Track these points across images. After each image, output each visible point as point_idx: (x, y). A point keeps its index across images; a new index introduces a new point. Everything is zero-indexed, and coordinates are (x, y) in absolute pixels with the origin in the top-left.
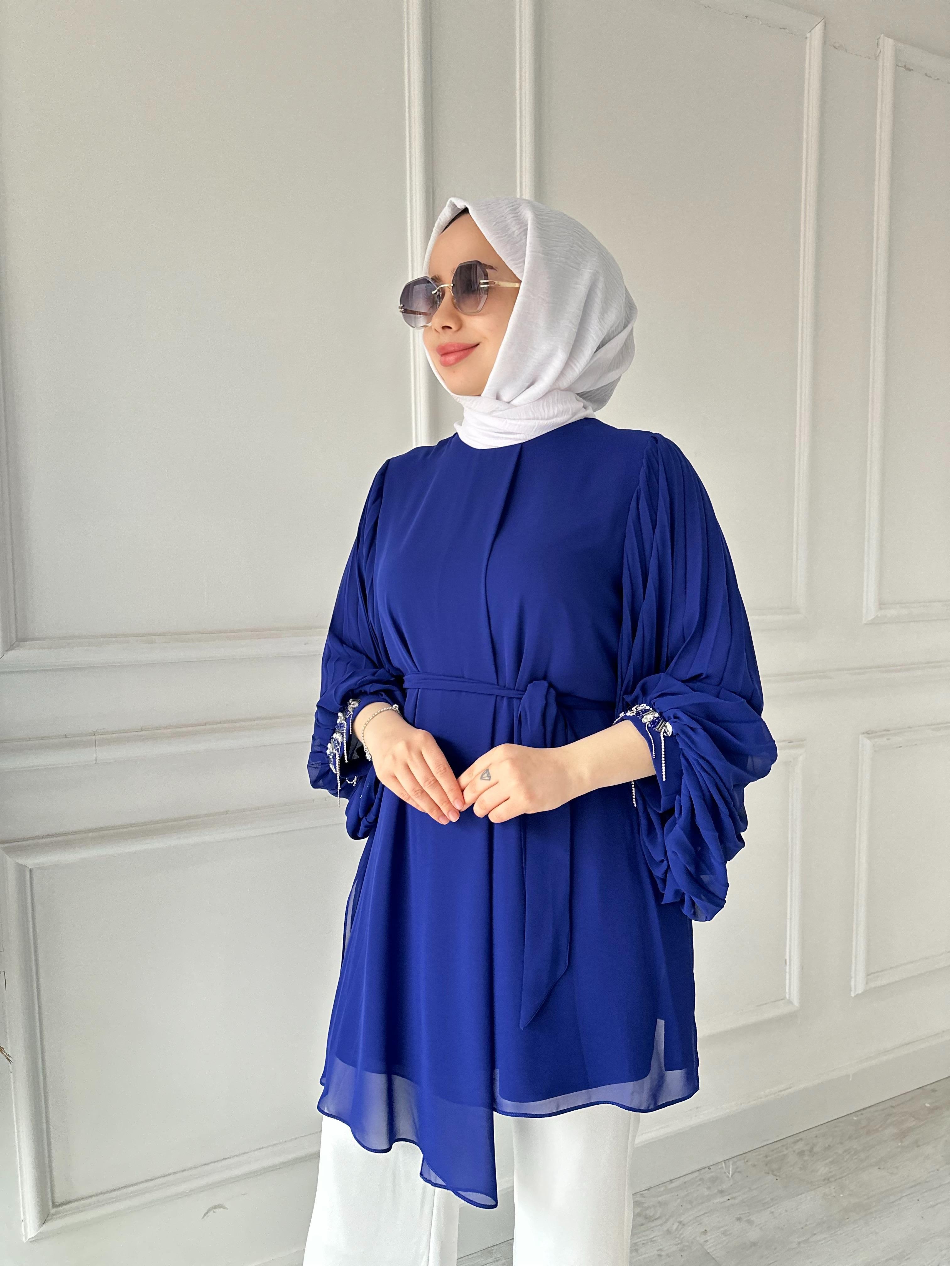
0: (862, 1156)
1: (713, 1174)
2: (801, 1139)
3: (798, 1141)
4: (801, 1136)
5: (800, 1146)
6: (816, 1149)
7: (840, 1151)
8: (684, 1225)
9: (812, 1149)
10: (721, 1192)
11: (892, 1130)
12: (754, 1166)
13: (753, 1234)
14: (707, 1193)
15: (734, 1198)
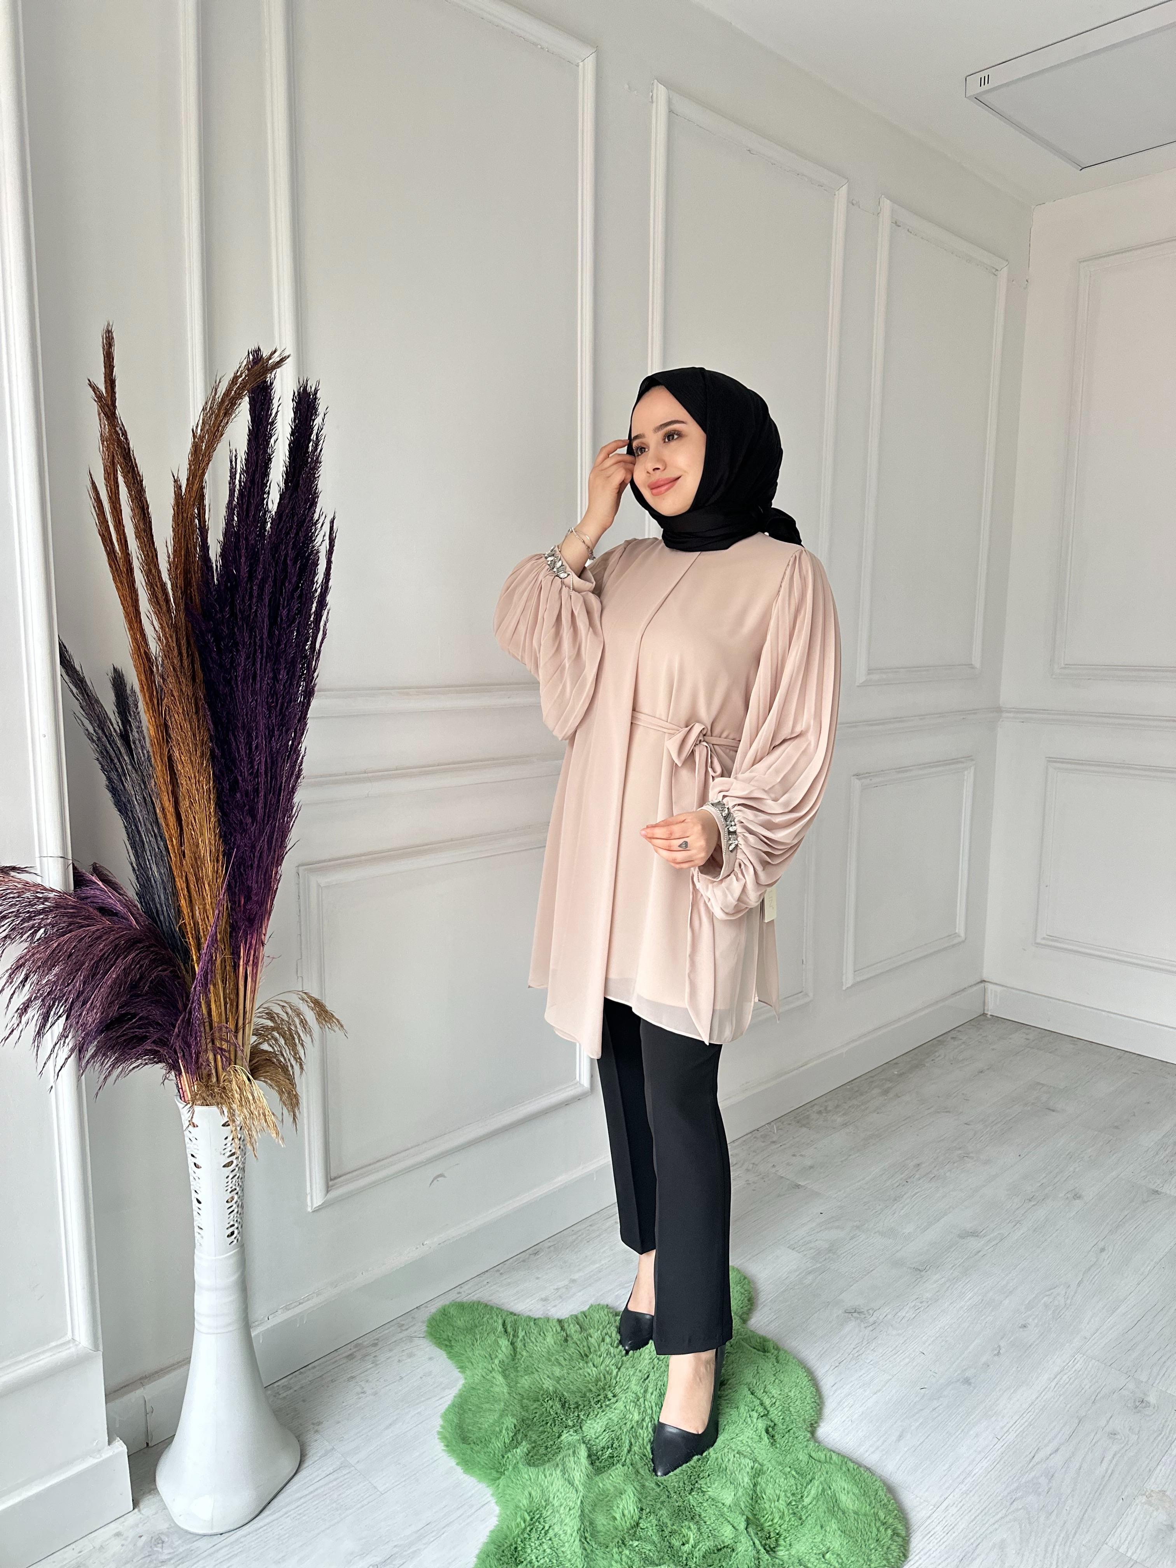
0: (863, 1107)
1: (762, 1133)
2: (816, 1104)
3: (814, 1105)
4: (815, 1102)
5: (816, 1108)
6: (829, 1108)
7: (847, 1107)
8: (757, 1165)
9: (826, 1109)
10: (774, 1142)
11: (876, 1091)
12: (790, 1124)
13: (808, 1162)
14: (763, 1144)
15: (785, 1144)
